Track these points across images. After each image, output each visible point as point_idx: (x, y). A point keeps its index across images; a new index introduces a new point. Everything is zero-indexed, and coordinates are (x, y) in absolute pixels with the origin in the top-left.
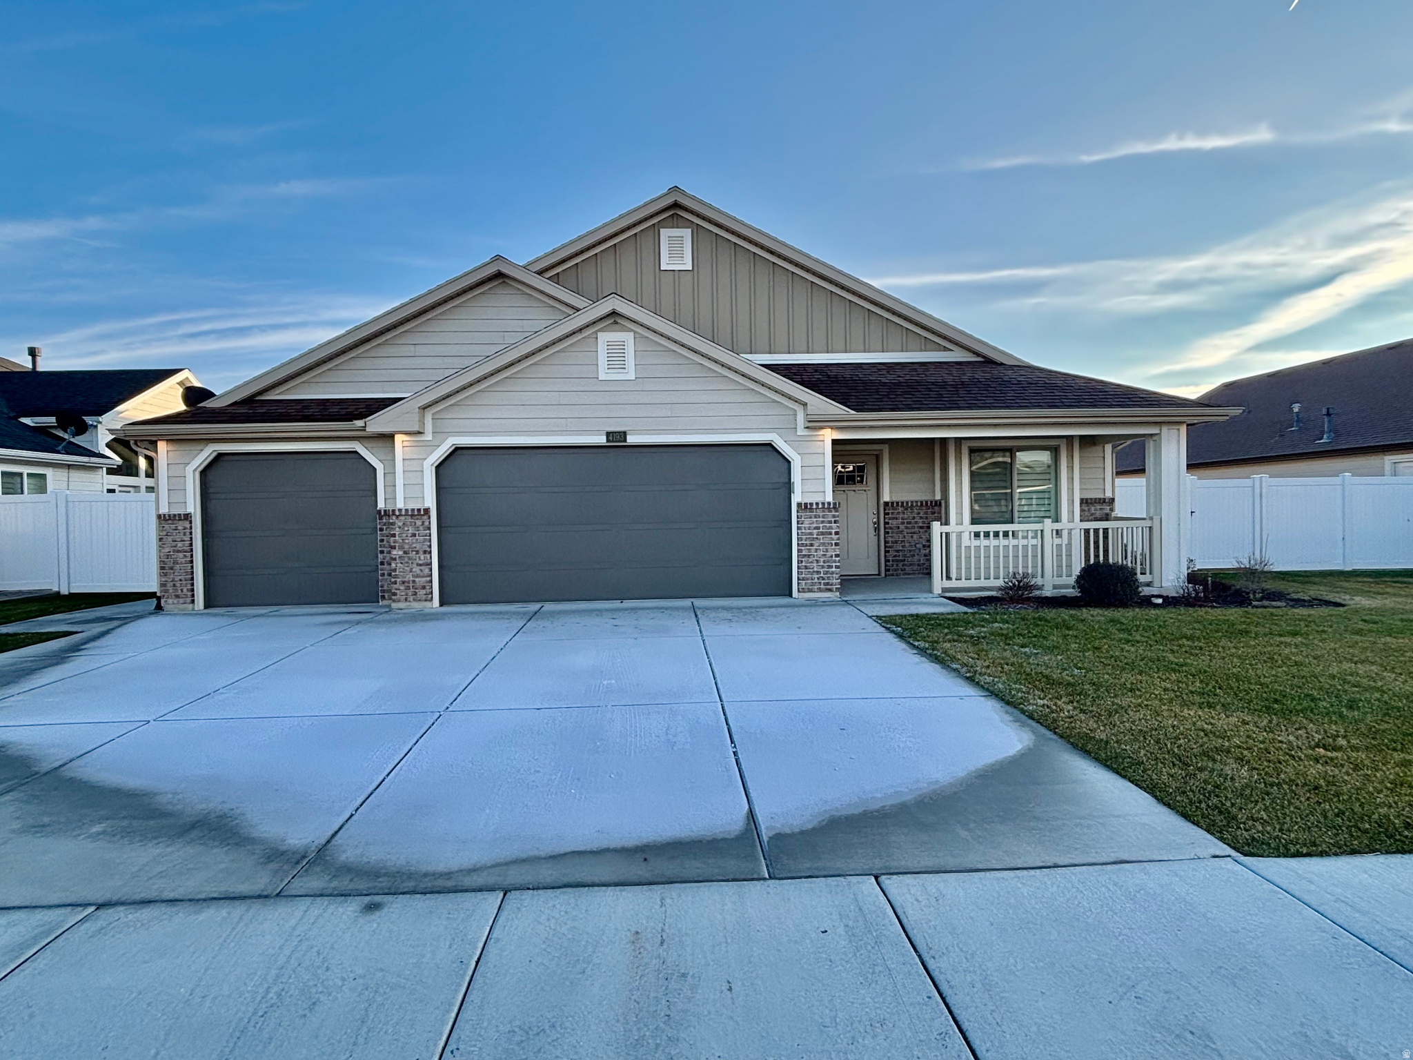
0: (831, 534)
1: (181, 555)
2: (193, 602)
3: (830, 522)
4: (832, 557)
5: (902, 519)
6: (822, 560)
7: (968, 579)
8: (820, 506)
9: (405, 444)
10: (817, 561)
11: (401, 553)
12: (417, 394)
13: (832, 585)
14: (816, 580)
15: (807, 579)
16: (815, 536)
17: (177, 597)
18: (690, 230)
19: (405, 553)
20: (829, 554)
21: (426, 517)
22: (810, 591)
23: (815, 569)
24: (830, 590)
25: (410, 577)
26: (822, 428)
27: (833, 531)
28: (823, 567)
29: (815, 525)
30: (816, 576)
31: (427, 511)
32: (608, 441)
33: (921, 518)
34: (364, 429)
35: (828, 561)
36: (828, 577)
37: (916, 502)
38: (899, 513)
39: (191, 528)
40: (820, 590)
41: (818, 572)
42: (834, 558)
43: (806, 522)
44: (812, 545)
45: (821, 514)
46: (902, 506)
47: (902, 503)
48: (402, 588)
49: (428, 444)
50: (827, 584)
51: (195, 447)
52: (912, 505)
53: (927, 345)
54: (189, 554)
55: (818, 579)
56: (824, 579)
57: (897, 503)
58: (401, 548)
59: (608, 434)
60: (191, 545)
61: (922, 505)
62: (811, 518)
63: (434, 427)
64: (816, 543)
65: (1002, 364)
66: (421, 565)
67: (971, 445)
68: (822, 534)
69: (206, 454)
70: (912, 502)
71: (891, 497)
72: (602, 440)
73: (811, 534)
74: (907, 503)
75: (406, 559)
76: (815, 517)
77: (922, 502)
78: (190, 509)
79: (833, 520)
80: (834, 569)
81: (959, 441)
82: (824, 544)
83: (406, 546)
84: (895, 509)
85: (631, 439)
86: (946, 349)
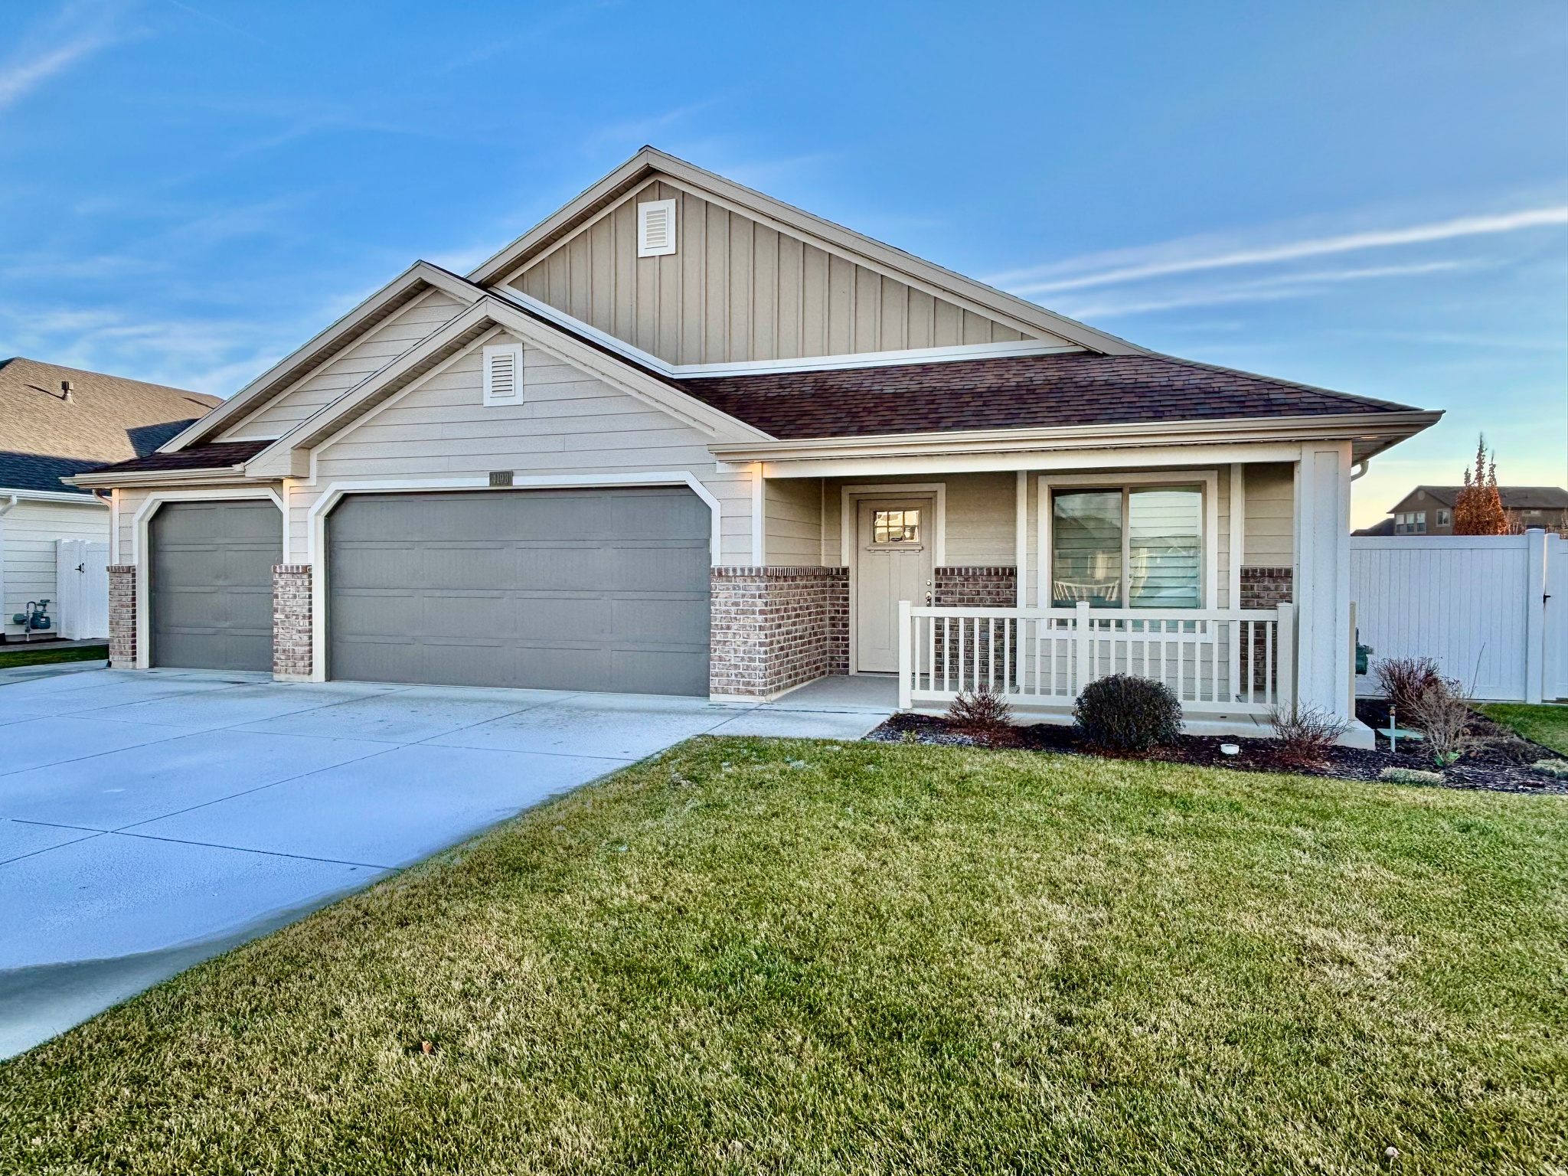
0: (754, 613)
1: (124, 610)
2: (134, 659)
3: (753, 596)
4: (755, 645)
5: (960, 594)
6: (742, 649)
7: (1046, 692)
8: (739, 573)
9: (293, 490)
10: (735, 651)
11: (283, 617)
12: (289, 434)
13: (753, 685)
14: (733, 678)
15: (722, 675)
16: (733, 616)
17: (121, 653)
18: (673, 201)
19: (287, 617)
20: (751, 641)
21: (305, 576)
22: (725, 692)
23: (733, 662)
24: (752, 693)
25: (289, 645)
26: (751, 462)
27: (757, 609)
28: (743, 659)
29: (733, 600)
30: (733, 672)
31: (307, 570)
32: (491, 484)
33: (989, 593)
34: (242, 475)
35: (750, 652)
36: (749, 675)
37: (981, 569)
38: (956, 585)
39: (134, 581)
40: (738, 692)
41: (736, 667)
42: (757, 648)
43: (720, 596)
44: (729, 628)
45: (741, 585)
46: (960, 574)
47: (960, 570)
48: (283, 657)
49: (313, 490)
50: (748, 683)
51: (141, 495)
52: (974, 574)
53: (994, 331)
54: (130, 609)
55: (736, 675)
56: (743, 677)
57: (952, 570)
58: (283, 611)
59: (492, 475)
60: (134, 599)
61: (989, 574)
62: (728, 589)
63: (319, 469)
64: (735, 626)
65: (1105, 355)
66: (300, 632)
67: (1050, 483)
68: (744, 612)
69: (150, 502)
70: (974, 569)
71: (947, 561)
72: (484, 483)
73: (728, 612)
74: (967, 570)
75: (287, 624)
76: (734, 589)
77: (989, 570)
78: (135, 562)
79: (757, 593)
80: (757, 663)
81: (1033, 475)
82: (744, 627)
83: (288, 609)
84: (950, 579)
85: (518, 482)
86: (1023, 336)
